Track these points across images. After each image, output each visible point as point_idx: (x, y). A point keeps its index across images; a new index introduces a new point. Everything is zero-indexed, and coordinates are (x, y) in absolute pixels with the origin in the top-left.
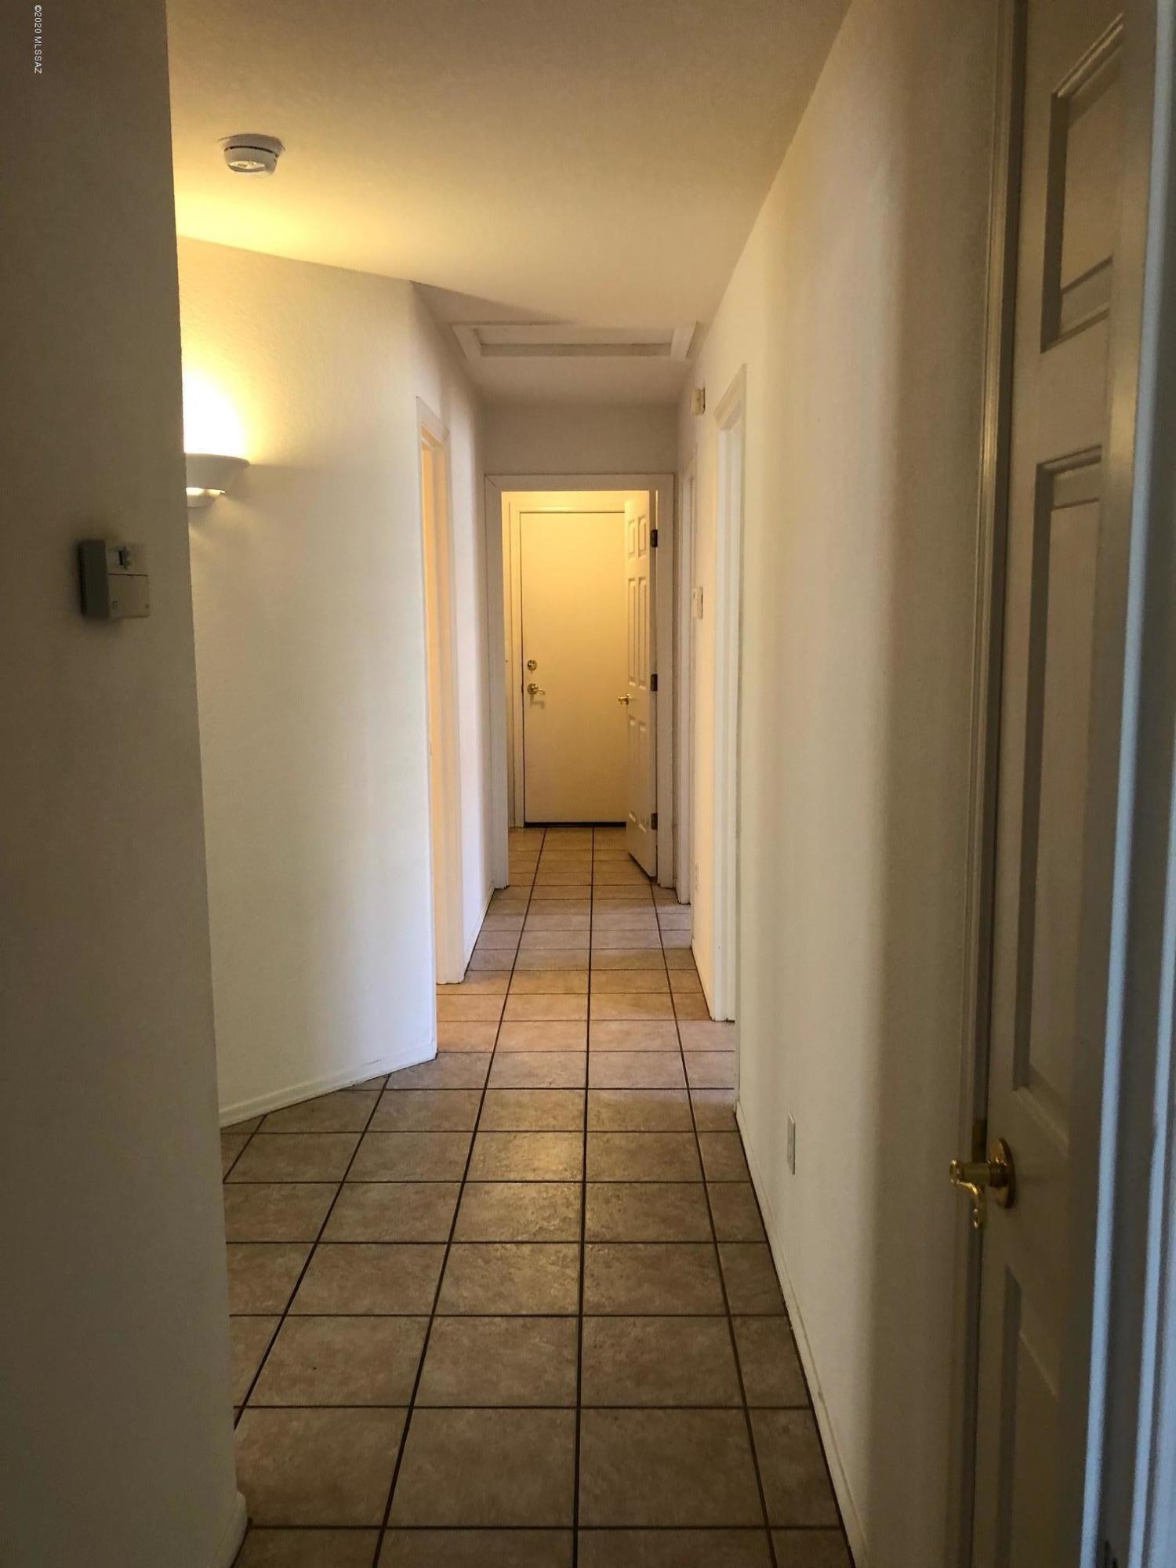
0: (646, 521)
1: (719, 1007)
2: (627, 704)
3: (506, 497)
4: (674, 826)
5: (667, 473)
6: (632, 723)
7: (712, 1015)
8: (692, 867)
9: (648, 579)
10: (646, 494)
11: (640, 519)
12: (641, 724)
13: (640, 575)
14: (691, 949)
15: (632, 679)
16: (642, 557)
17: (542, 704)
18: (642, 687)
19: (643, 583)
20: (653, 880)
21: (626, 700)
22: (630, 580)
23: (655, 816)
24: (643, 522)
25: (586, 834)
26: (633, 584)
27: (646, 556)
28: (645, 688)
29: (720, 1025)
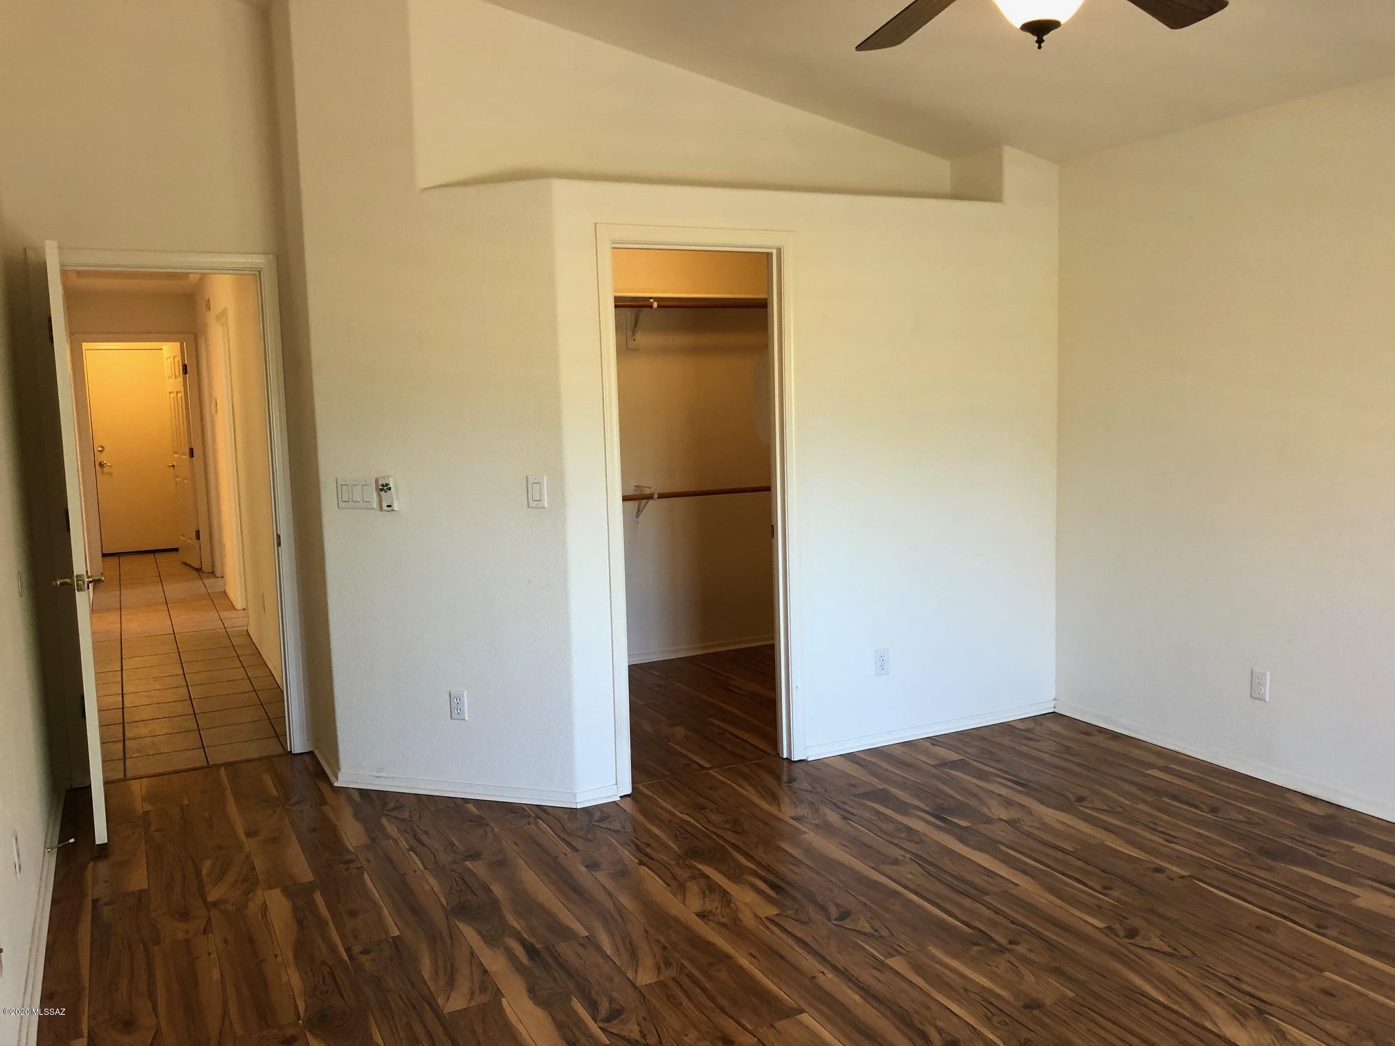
0: (179, 358)
1: (239, 603)
2: (174, 468)
3: (85, 345)
4: (211, 536)
5: (190, 333)
6: (178, 479)
7: (236, 608)
8: (223, 557)
9: (183, 391)
10: (178, 344)
11: (174, 357)
12: (185, 478)
13: (178, 390)
14: (225, 592)
15: (176, 453)
16: (178, 379)
17: (110, 474)
18: (184, 457)
19: (179, 395)
20: (199, 570)
21: (173, 466)
22: (170, 393)
23: (198, 532)
24: (176, 359)
25: (151, 556)
26: (172, 395)
27: (180, 379)
28: (186, 457)
29: (241, 612)
